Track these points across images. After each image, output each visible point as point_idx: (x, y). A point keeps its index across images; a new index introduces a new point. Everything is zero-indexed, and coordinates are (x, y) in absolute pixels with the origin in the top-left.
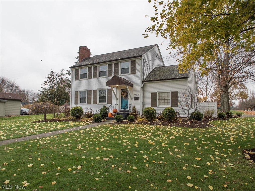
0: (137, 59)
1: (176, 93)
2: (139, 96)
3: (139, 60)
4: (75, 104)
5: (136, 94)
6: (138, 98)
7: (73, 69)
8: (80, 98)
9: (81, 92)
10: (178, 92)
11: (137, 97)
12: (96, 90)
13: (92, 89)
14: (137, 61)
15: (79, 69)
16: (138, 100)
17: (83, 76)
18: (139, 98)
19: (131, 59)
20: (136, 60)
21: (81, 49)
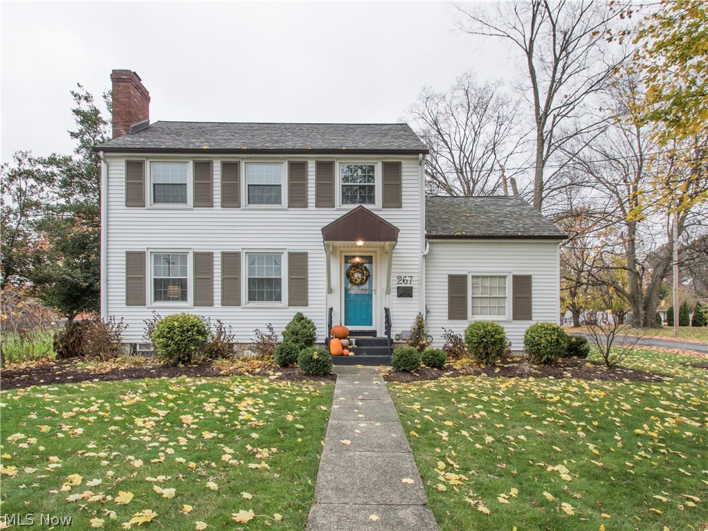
0: (404, 159)
1: (527, 279)
2: (414, 285)
3: (414, 166)
4: (127, 304)
5: (403, 275)
6: (411, 288)
7: (110, 157)
8: (155, 279)
9: (157, 257)
10: (533, 277)
11: (406, 285)
12: (237, 255)
13: (217, 246)
14: (403, 166)
15: (147, 164)
16: (411, 296)
17: (169, 194)
18: (414, 290)
19: (381, 158)
20: (403, 162)
21: (124, 81)
